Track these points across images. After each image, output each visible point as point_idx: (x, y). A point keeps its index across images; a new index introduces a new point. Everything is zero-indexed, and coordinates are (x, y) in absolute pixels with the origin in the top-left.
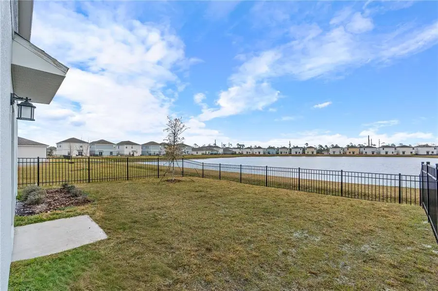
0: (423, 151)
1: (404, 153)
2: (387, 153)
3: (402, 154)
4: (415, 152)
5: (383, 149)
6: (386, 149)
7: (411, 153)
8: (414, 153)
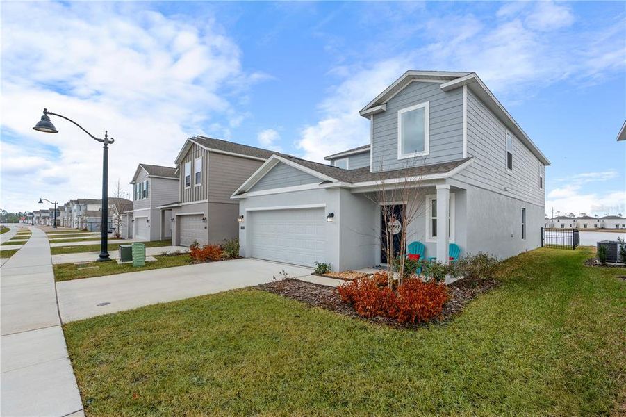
0: (611, 224)
1: (585, 226)
2: (563, 226)
3: (583, 227)
4: (601, 225)
5: (558, 221)
6: (562, 221)
7: (596, 226)
8: (599, 226)
